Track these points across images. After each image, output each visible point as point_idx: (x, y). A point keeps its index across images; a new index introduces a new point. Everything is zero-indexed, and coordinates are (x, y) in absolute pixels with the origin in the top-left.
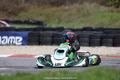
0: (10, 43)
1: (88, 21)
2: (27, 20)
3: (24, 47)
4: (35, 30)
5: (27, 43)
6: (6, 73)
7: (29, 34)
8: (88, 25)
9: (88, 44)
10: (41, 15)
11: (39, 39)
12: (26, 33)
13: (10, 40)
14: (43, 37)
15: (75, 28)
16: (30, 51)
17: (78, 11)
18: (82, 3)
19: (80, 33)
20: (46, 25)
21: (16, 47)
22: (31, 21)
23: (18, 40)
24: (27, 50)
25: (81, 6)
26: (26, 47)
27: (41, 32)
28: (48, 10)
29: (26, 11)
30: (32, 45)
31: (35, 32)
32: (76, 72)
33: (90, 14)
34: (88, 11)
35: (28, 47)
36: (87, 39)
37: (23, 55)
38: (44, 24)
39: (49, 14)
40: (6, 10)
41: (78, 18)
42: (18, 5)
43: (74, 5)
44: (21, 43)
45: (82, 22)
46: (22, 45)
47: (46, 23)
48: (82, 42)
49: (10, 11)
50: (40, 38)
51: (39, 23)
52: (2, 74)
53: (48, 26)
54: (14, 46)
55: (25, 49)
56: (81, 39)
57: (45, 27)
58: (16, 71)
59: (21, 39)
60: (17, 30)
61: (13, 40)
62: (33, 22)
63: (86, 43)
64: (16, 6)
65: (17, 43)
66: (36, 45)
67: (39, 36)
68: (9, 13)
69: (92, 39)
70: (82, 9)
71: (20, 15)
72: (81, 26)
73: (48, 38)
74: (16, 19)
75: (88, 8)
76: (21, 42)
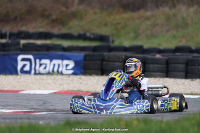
0: (53, 71)
1: (183, 37)
2: (82, 32)
3: (76, 78)
4: (95, 49)
5: (82, 71)
6: (47, 121)
7: (85, 56)
8: (183, 43)
9: (183, 74)
10: (106, 25)
11: (102, 65)
12: (80, 55)
13: (54, 65)
14: (109, 61)
15: (162, 48)
16: (87, 84)
17: (168, 19)
18: (174, 6)
19: (170, 55)
20: (113, 41)
21: (64, 77)
22: (88, 34)
23: (67, 65)
24: (81, 83)
25: (173, 11)
26: (80, 78)
27: (105, 54)
28: (118, 17)
29: (81, 18)
30: (90, 74)
31: (96, 53)
32: (164, 120)
33: (187, 25)
34: (184, 19)
35: (83, 77)
36: (182, 66)
37: (76, 91)
38: (111, 40)
39: (119, 24)
40: (48, 16)
41: (168, 31)
42: (67, 8)
43: (161, 9)
44: (72, 72)
45: (174, 37)
46: (74, 74)
47: (115, 38)
48: (174, 71)
49: (54, 17)
50: (104, 63)
51: (102, 38)
52: (41, 122)
53: (117, 43)
54: (60, 77)
55: (78, 81)
56: (173, 65)
57: (112, 45)
58: (64, 118)
59: (72, 64)
60: (65, 49)
61: (59, 65)
62: (92, 37)
63: (180, 73)
64: (63, 9)
65: (65, 72)
66: (97, 74)
67: (103, 60)
68: (53, 21)
69: (190, 65)
70: (175, 15)
71: (71, 24)
72: (172, 45)
73: (117, 63)
74: (64, 31)
75: (185, 15)
76: (72, 69)
